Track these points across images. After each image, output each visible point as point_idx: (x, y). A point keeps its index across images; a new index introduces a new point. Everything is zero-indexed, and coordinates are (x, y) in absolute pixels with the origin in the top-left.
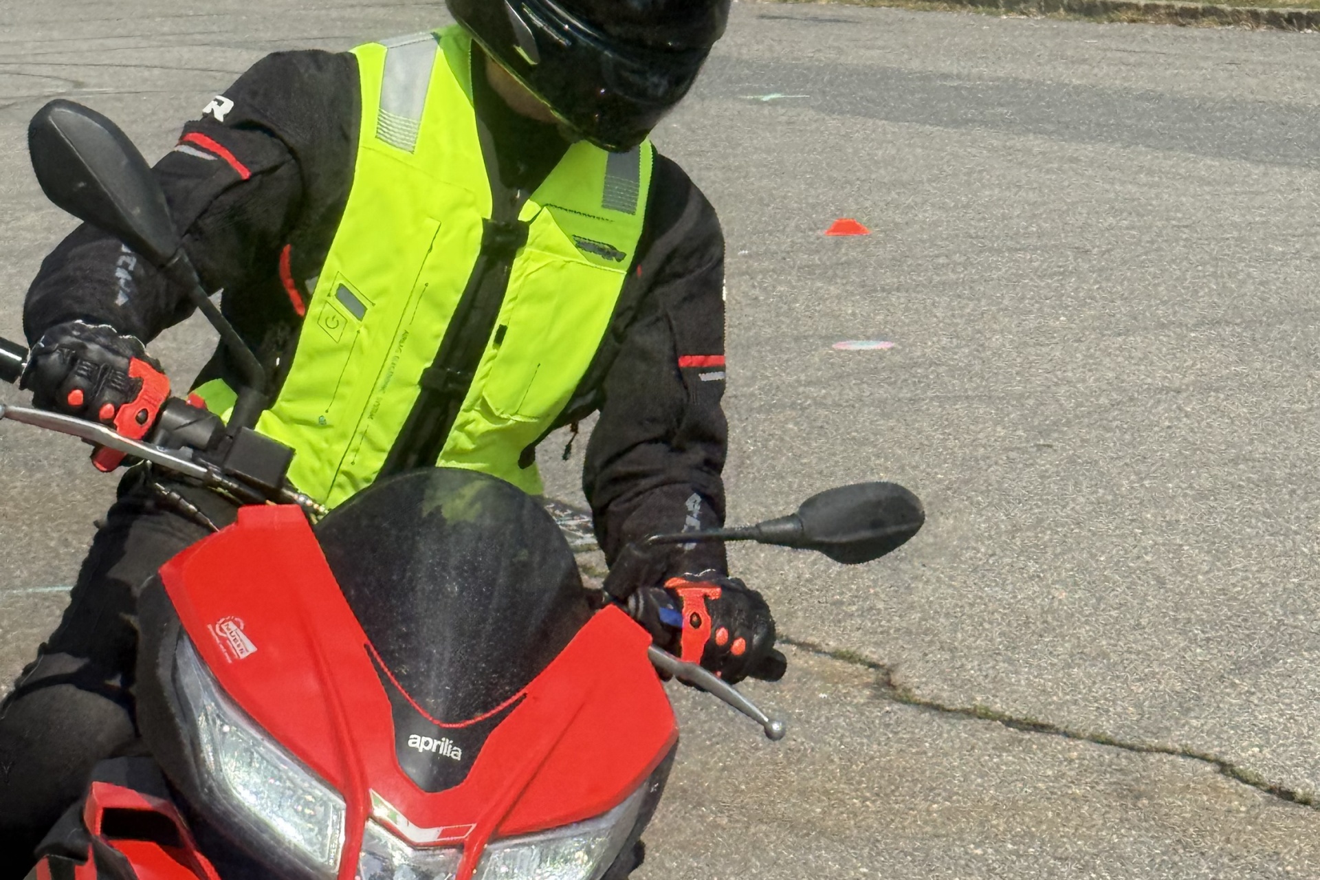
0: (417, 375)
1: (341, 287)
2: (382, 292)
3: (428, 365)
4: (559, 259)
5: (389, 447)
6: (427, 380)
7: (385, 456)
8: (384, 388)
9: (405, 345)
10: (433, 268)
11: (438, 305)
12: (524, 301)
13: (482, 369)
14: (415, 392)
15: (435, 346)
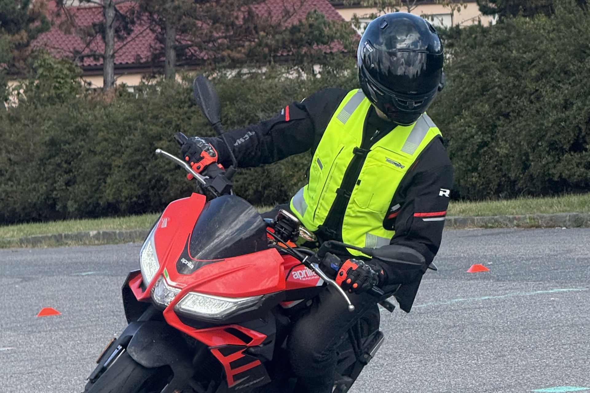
0: (335, 191)
1: (318, 159)
2: (326, 163)
3: (339, 187)
4: (380, 164)
5: (329, 210)
6: (338, 191)
7: (328, 212)
9: (332, 180)
10: (339, 159)
11: (340, 170)
12: (367, 173)
13: (354, 192)
14: (336, 195)
15: (340, 182)
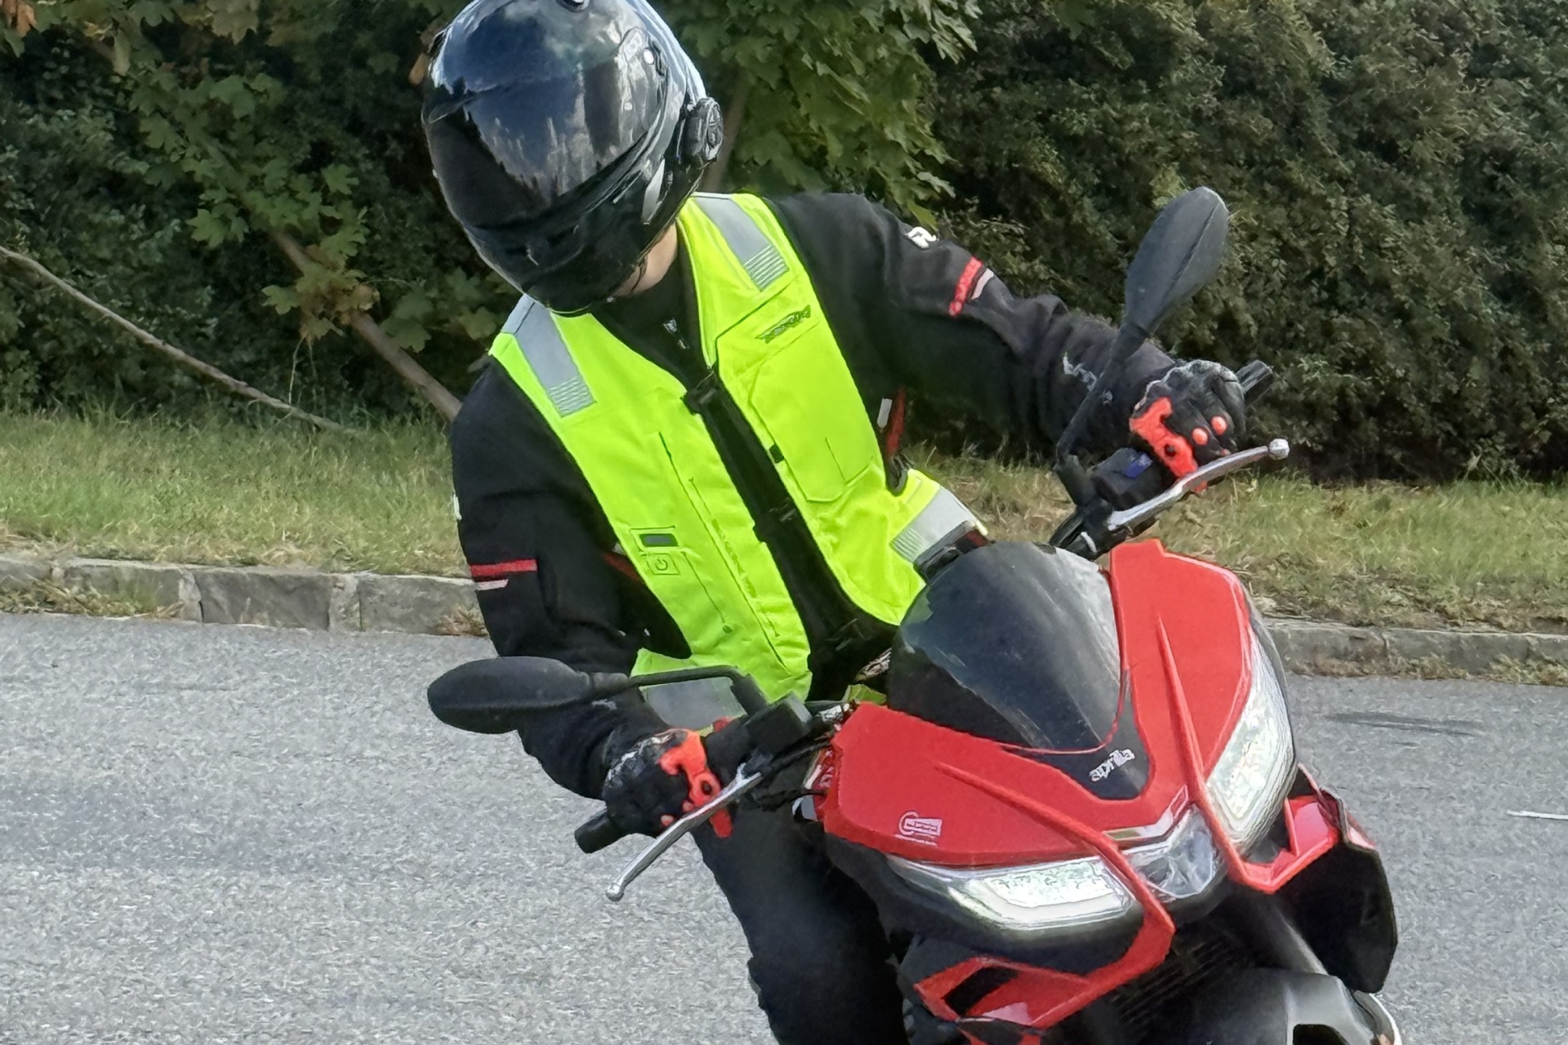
0: (752, 538)
1: (642, 537)
2: (669, 516)
3: (752, 523)
7: (793, 609)
8: (740, 570)
9: (721, 529)
10: (683, 465)
11: (714, 483)
12: (768, 416)
13: (790, 486)
14: (764, 548)
